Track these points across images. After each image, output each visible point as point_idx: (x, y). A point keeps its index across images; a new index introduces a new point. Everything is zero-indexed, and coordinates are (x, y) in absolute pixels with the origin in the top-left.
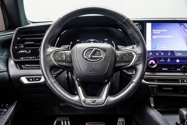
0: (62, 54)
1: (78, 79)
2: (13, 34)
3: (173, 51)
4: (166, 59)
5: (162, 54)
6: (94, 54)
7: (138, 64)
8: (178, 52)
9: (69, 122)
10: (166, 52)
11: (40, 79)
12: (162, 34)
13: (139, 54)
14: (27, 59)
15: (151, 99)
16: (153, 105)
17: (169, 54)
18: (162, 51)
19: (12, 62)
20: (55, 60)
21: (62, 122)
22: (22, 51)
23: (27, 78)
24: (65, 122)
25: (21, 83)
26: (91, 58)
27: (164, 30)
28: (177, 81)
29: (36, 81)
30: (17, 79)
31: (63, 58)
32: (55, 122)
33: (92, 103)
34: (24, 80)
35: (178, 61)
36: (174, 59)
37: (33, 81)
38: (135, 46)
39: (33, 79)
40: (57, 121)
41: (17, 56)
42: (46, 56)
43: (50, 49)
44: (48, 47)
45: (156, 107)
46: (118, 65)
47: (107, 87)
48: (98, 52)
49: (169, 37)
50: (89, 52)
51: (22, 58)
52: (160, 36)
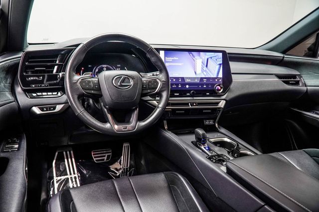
0: (89, 82)
1: (107, 107)
2: (20, 57)
3: (183, 78)
4: (177, 85)
5: (174, 80)
6: (123, 81)
7: (163, 91)
8: (187, 78)
9: (72, 152)
10: (177, 78)
11: (54, 108)
12: (173, 61)
13: (163, 81)
14: (39, 87)
15: (165, 122)
16: (166, 128)
17: (180, 80)
18: (175, 78)
19: (19, 90)
20: (83, 89)
21: (64, 153)
22: (32, 78)
23: (40, 108)
24: (68, 152)
25: (34, 114)
26: (121, 86)
27: (175, 58)
28: (187, 104)
29: (50, 110)
30: (28, 109)
31: (91, 86)
32: (57, 153)
33: (124, 130)
34: (36, 110)
35: (187, 86)
36: (184, 85)
37: (47, 110)
38: (158, 73)
39: (46, 108)
40: (58, 153)
41: (25, 83)
42: (72, 84)
43: (76, 77)
44: (74, 76)
45: (169, 129)
46: (145, 92)
47: (136, 112)
48: (127, 80)
49: (180, 64)
50: (118, 80)
51: (33, 86)
52: (172, 64)
